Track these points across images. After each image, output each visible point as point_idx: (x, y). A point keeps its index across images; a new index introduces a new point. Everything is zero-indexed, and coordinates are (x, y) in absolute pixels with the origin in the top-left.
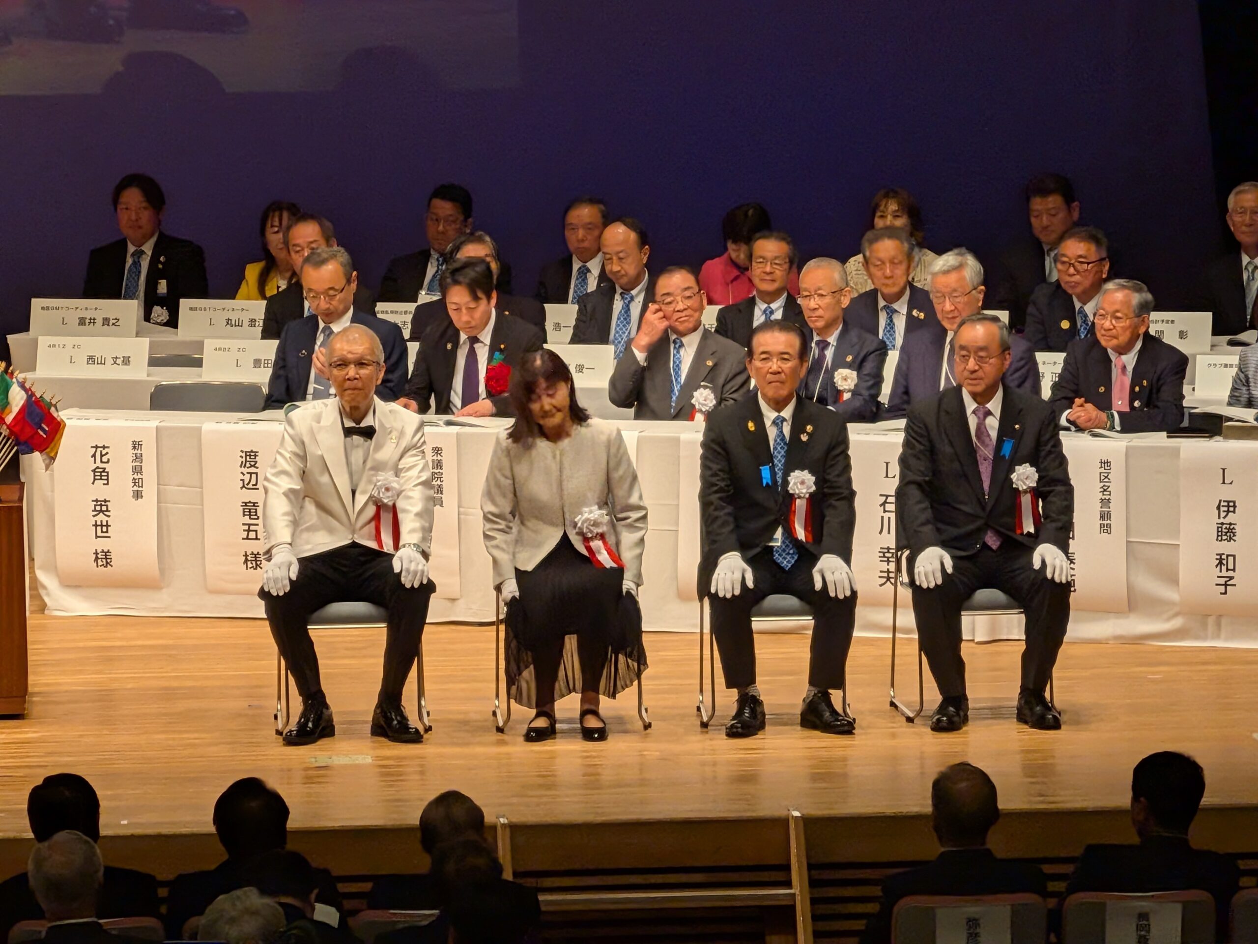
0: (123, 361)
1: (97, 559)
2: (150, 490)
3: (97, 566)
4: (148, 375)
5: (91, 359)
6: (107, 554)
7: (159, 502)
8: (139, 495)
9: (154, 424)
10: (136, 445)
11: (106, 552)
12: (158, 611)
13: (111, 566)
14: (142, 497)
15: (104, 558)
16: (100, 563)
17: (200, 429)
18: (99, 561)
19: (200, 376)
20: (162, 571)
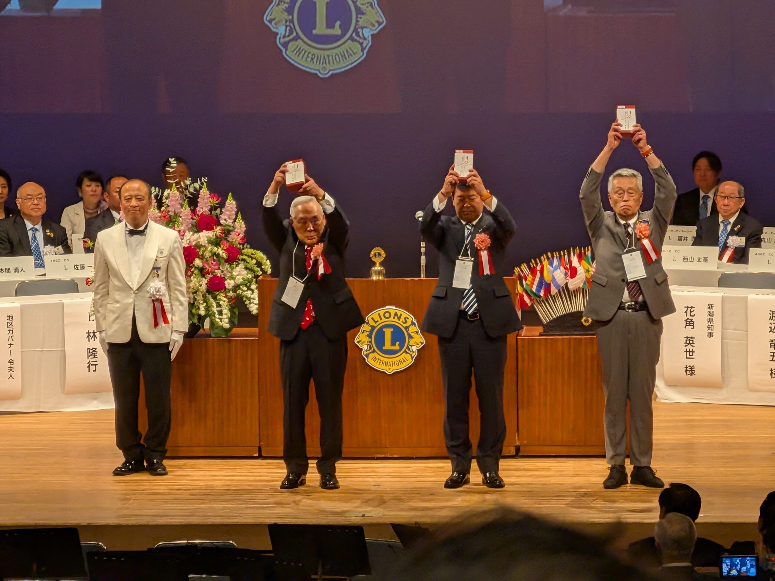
0: (704, 260)
1: (686, 370)
2: (717, 332)
3: (687, 375)
4: (718, 268)
5: (685, 259)
6: (692, 368)
7: (722, 339)
8: (711, 335)
9: (720, 295)
10: (710, 306)
11: (692, 367)
12: (720, 401)
13: (695, 375)
14: (713, 336)
15: (690, 370)
16: (688, 373)
17: (747, 297)
18: (688, 372)
19: (747, 269)
20: (723, 378)
